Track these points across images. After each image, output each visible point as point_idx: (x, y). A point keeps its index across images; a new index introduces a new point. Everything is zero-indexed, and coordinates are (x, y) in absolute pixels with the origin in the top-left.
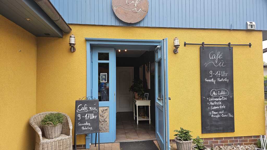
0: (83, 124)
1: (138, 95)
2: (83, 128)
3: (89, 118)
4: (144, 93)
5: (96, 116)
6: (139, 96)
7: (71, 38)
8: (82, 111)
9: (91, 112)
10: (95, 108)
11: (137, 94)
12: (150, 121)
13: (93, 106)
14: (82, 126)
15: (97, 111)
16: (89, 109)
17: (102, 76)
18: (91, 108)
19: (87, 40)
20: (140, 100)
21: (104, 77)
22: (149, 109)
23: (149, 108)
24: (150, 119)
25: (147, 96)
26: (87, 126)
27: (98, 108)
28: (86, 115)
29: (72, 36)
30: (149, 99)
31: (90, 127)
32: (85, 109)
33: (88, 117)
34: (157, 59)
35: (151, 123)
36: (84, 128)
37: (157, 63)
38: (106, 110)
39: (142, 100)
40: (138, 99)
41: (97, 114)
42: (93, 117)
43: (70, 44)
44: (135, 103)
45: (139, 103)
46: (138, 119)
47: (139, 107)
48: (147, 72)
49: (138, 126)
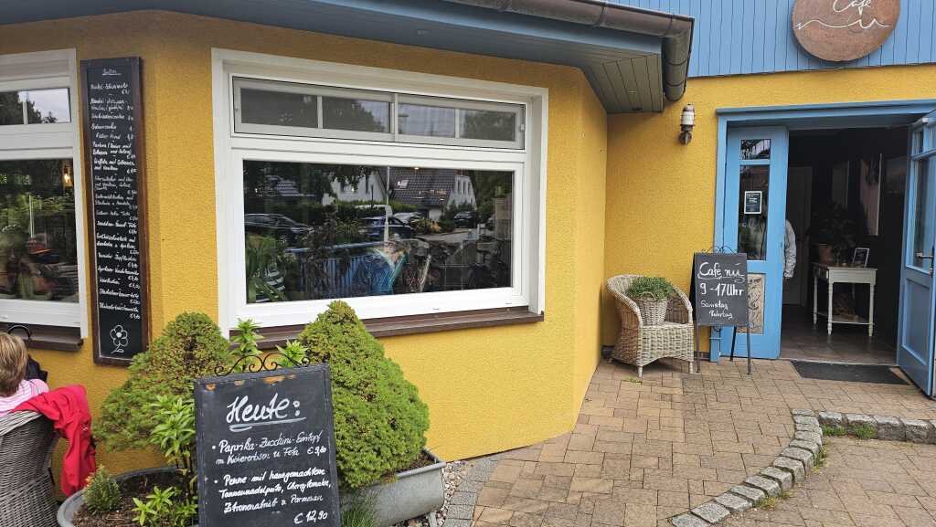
0: (712, 306)
1: (833, 251)
2: (712, 313)
3: (725, 293)
4: (852, 246)
5: (740, 291)
6: (838, 254)
7: (686, 113)
8: (708, 276)
9: (730, 281)
10: (738, 273)
11: (829, 250)
12: (871, 327)
13: (733, 268)
14: (710, 309)
15: (742, 280)
16: (723, 273)
17: (748, 200)
18: (728, 272)
19: (719, 114)
20: (841, 266)
21: (754, 200)
22: (872, 294)
23: (872, 289)
24: (871, 322)
25: (865, 255)
26: (720, 310)
27: (744, 271)
28: (718, 287)
29: (689, 107)
30: (869, 266)
31: (726, 312)
32: (714, 272)
33: (723, 291)
34: (914, 153)
35: (873, 334)
36: (715, 312)
37: (915, 161)
38: (757, 280)
39: (849, 266)
40: (833, 264)
41: (744, 285)
42: (735, 291)
43: (684, 127)
44: (824, 274)
45: (836, 275)
46: (833, 320)
47: (835, 285)
48: (870, 184)
49: (829, 337)
